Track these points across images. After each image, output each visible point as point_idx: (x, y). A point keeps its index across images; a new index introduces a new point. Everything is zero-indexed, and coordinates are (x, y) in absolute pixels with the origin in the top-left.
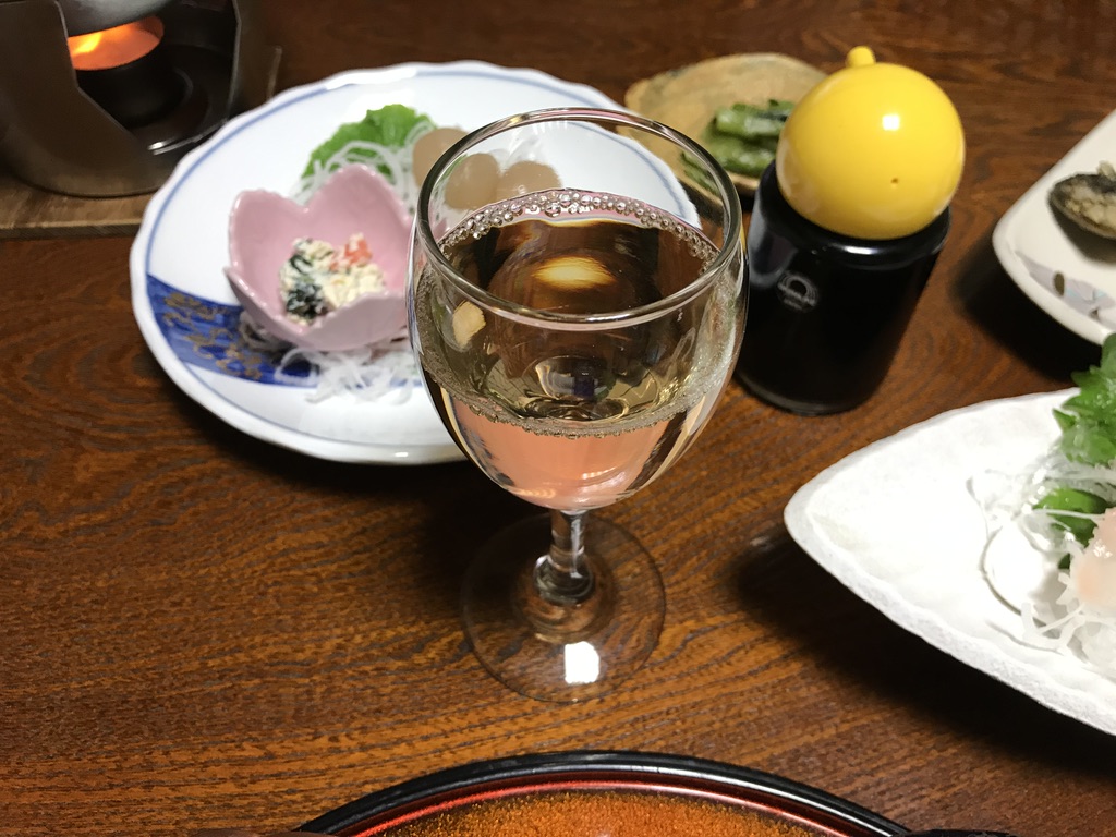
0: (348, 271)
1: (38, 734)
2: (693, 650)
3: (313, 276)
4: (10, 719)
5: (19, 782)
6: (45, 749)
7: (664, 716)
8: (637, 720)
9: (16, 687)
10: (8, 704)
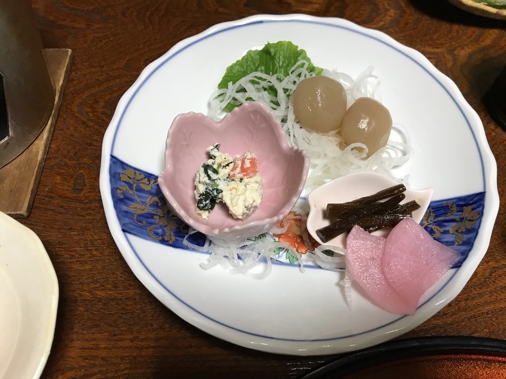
0: (241, 180)
1: (146, 316)
2: (496, 278)
3: (218, 182)
4: (129, 308)
5: (140, 343)
6: (151, 325)
7: (485, 315)
8: (471, 317)
9: (128, 289)
10: (126, 299)
